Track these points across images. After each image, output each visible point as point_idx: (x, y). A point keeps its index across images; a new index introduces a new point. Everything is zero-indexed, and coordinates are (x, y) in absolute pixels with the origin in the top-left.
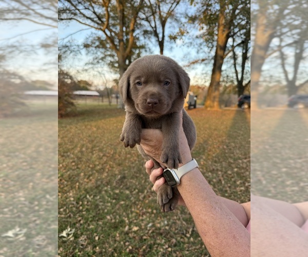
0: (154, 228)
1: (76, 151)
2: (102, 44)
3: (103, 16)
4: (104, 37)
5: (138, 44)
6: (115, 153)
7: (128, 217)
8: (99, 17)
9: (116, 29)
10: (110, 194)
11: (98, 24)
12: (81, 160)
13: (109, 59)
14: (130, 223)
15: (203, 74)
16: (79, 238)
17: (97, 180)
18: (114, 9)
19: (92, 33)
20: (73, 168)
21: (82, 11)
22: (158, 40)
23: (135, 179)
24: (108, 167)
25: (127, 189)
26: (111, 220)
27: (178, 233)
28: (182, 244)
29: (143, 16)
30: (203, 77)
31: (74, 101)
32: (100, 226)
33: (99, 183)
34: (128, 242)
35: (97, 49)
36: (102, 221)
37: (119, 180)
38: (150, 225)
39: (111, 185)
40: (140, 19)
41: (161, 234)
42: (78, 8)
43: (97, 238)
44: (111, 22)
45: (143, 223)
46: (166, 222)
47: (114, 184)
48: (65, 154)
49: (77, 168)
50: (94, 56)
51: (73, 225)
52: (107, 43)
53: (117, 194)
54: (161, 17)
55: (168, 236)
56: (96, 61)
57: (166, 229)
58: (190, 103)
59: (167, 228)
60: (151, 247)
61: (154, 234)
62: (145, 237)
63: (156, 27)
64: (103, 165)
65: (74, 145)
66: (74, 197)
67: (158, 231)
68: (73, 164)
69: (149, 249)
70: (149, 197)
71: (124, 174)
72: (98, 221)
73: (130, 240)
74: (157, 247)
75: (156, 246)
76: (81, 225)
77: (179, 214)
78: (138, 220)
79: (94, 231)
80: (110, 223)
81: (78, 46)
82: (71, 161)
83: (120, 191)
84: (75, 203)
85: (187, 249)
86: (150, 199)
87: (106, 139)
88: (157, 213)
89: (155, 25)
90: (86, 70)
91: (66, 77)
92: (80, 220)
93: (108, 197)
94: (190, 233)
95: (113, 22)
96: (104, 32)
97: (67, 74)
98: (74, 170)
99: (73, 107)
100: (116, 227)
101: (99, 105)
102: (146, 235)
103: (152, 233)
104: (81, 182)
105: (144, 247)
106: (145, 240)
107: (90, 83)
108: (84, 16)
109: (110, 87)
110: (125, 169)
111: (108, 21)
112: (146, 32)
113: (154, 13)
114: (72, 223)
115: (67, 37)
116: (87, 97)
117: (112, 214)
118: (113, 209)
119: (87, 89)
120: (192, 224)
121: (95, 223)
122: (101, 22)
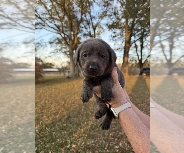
0: (85, 145)
1: (42, 103)
2: (60, 42)
3: (60, 26)
4: (60, 38)
5: (80, 41)
6: (65, 103)
7: (70, 140)
8: (58, 27)
9: (68, 33)
10: (60, 127)
11: (57, 30)
12: (44, 108)
14: (71, 143)
16: (39, 152)
17: (53, 119)
18: (66, 22)
19: (54, 36)
20: (39, 112)
21: (48, 24)
23: (76, 118)
24: (60, 111)
25: (71, 123)
26: (60, 141)
27: (100, 148)
29: (83, 26)
31: (42, 75)
32: (53, 145)
33: (54, 120)
35: (57, 44)
36: (54, 142)
37: (67, 118)
38: (83, 143)
39: (61, 122)
40: (81, 27)
41: (89, 149)
42: (46, 22)
43: (50, 152)
44: (65, 29)
45: (79, 142)
46: (93, 142)
47: (63, 121)
49: (42, 112)
50: (55, 48)
51: (36, 146)
52: (63, 41)
53: (64, 127)
54: (93, 27)
55: (94, 149)
56: (56, 51)
57: (93, 146)
59: (93, 145)
61: (85, 149)
62: (79, 151)
63: (90, 31)
64: (57, 110)
65: (41, 99)
66: (38, 129)
67: (87, 147)
68: (40, 110)
70: (84, 127)
71: (70, 115)
72: (51, 142)
76: (41, 145)
77: (101, 136)
78: (76, 141)
79: (49, 148)
80: (59, 144)
81: (46, 43)
82: (38, 108)
83: (67, 125)
84: (38, 132)
86: (84, 129)
87: (60, 95)
88: (88, 136)
90: (50, 56)
91: (39, 61)
92: (41, 143)
93: (59, 128)
94: (107, 147)
95: (66, 29)
96: (60, 34)
97: (39, 59)
98: (39, 114)
99: (42, 78)
100: (62, 146)
101: (58, 77)
102: (80, 149)
103: (84, 148)
104: (43, 120)
107: (53, 64)
108: (49, 26)
109: (65, 66)
110: (71, 112)
111: (63, 29)
112: (85, 35)
113: (88, 24)
114: (36, 144)
115: (39, 38)
116: (51, 72)
117: (61, 138)
118: (61, 135)
119: (51, 68)
120: (109, 142)
121: (50, 144)
122: (59, 29)
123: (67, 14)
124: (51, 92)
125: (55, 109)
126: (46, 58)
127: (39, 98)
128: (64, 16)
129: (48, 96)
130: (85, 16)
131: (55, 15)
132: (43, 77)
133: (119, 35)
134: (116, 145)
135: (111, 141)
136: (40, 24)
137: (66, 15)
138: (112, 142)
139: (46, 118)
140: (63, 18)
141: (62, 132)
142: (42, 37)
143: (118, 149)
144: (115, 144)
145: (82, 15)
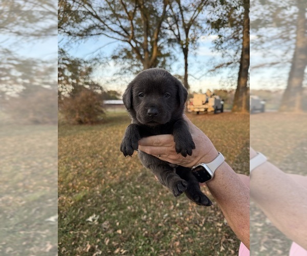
0: (169, 218)
1: (104, 153)
2: (129, 55)
3: (129, 29)
4: (130, 48)
5: (163, 52)
7: (146, 208)
8: (126, 30)
9: (141, 39)
10: (132, 189)
11: (124, 36)
13: (136, 68)
15: (229, 78)
16: (102, 223)
17: (121, 177)
18: (139, 21)
19: (119, 45)
21: (110, 26)
22: (182, 48)
24: (132, 166)
25: (148, 184)
26: (131, 209)
27: (191, 223)
28: (194, 232)
29: (167, 25)
30: (229, 81)
31: (103, 110)
32: (121, 214)
33: (123, 179)
34: (145, 228)
35: (125, 59)
37: (141, 177)
38: (166, 215)
39: (133, 181)
40: (164, 28)
41: (176, 223)
42: (106, 23)
43: (118, 224)
44: (136, 33)
46: (181, 214)
47: (136, 181)
48: (94, 156)
49: (104, 167)
50: (122, 67)
51: (98, 213)
52: (133, 53)
53: (138, 189)
54: (184, 25)
55: (182, 225)
56: (123, 71)
57: (180, 219)
58: (217, 107)
59: (182, 218)
60: (165, 233)
61: (170, 223)
62: (160, 225)
63: (179, 35)
64: (127, 164)
65: (103, 147)
66: (100, 191)
67: (172, 221)
68: (101, 163)
69: (163, 235)
72: (120, 210)
73: (146, 227)
74: (171, 234)
75: (170, 232)
76: (105, 213)
77: (194, 207)
79: (116, 218)
80: (130, 212)
81: (107, 58)
82: (99, 160)
83: (141, 187)
84: (100, 195)
85: (199, 236)
89: (179, 33)
90: (115, 80)
91: (97, 87)
92: (104, 210)
94: (203, 223)
95: (139, 33)
96: (130, 43)
97: (97, 85)
98: (101, 168)
99: (102, 115)
100: (135, 216)
102: (162, 223)
103: (167, 222)
104: (107, 178)
105: (159, 233)
106: (160, 227)
107: (119, 92)
108: (112, 30)
111: (133, 33)
112: (170, 41)
113: (176, 21)
114: (97, 211)
115: (97, 50)
116: (116, 106)
117: (133, 205)
118: (133, 201)
119: (117, 99)
120: (206, 216)
121: (117, 212)
122: (127, 34)
123: (140, 7)
124: (117, 136)
125: (124, 163)
126: (108, 82)
127: (100, 145)
128: (135, 10)
129: (112, 142)
130: (171, 8)
131: (120, 10)
132: (104, 114)
133: (231, 38)
134: (217, 221)
135: (210, 215)
136: (97, 28)
137: (137, 9)
138: (212, 216)
139: (110, 175)
140: (134, 14)
141: (134, 196)
142: (100, 48)
143: (222, 227)
144: (216, 219)
145: (165, 6)
